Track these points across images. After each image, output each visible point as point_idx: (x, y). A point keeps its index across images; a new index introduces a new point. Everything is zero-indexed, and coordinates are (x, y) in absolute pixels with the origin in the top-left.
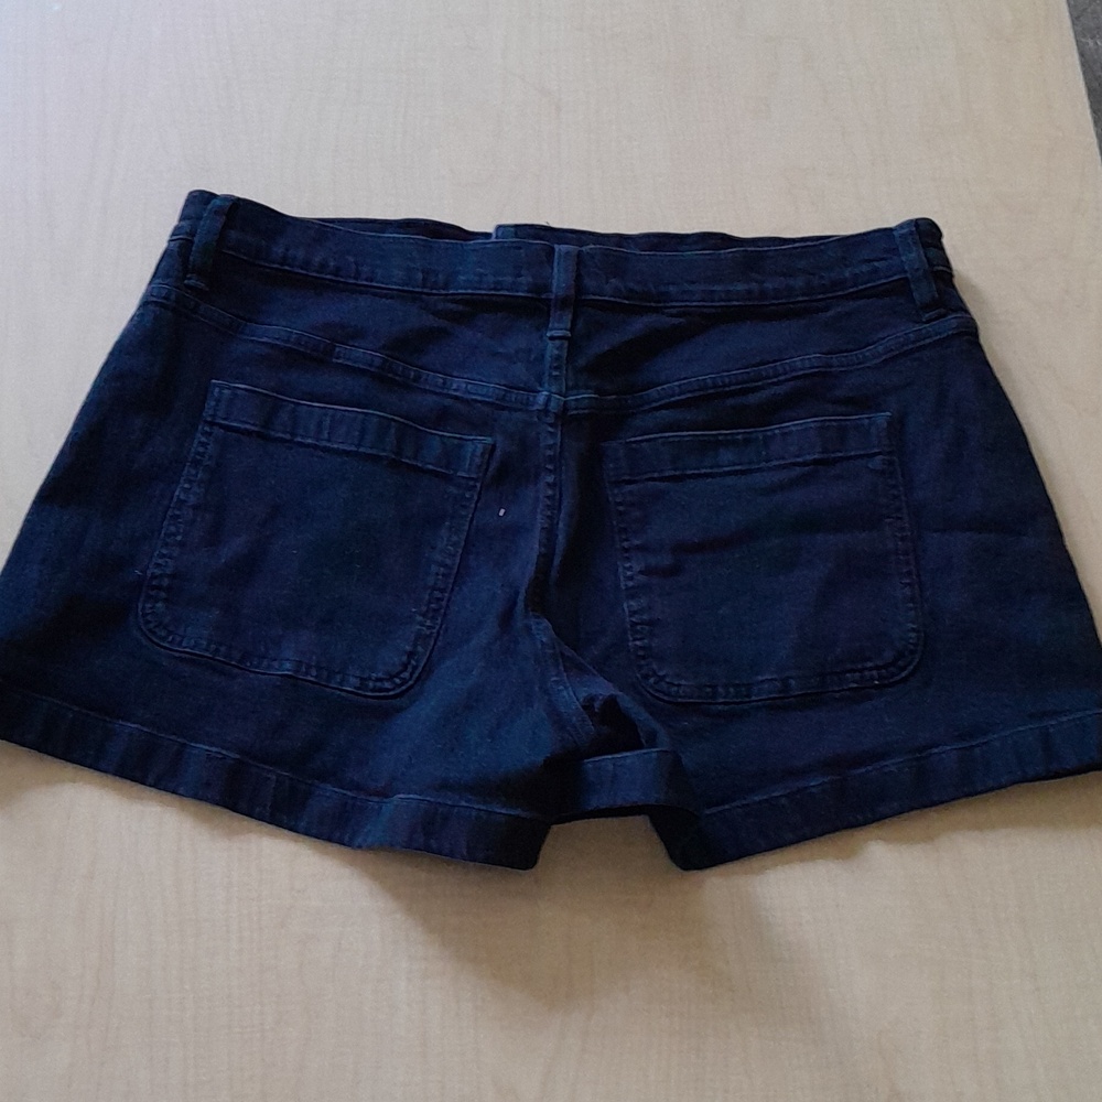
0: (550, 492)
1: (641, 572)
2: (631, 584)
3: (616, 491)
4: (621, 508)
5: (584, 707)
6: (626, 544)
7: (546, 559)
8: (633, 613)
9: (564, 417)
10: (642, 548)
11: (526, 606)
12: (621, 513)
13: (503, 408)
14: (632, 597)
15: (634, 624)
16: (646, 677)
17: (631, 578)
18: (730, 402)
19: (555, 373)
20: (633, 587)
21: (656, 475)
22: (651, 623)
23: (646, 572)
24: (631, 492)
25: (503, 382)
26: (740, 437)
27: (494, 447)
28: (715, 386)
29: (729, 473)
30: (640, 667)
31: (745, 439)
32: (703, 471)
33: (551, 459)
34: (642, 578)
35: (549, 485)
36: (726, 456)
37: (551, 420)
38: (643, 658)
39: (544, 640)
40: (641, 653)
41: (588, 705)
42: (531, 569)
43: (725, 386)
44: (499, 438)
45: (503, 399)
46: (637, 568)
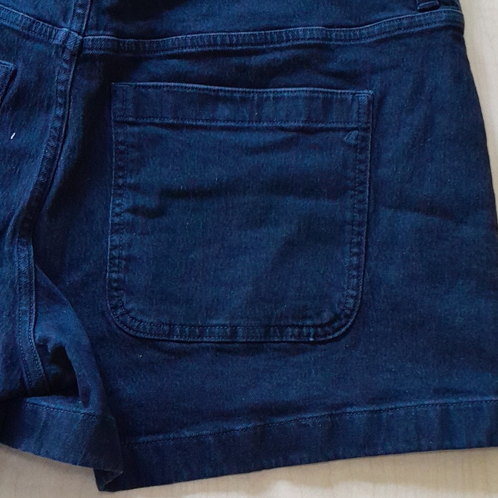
0: (58, 124)
1: (128, 210)
2: (117, 220)
3: (119, 131)
4: (121, 147)
5: (38, 346)
6: (121, 181)
7: (43, 187)
8: (115, 247)
9: (80, 56)
10: (135, 188)
11: (14, 232)
12: (122, 152)
13: (28, 38)
14: (117, 232)
15: (113, 258)
16: (115, 308)
17: (118, 215)
18: (235, 60)
19: (79, 11)
20: (119, 224)
21: (157, 121)
22: (129, 259)
23: (134, 210)
24: (133, 135)
25: (32, 11)
26: (238, 95)
27: (15, 72)
28: (223, 44)
29: (222, 129)
30: (112, 298)
31: (241, 98)
32: (200, 123)
33: (63, 94)
34: (128, 217)
35: (57, 117)
36: (224, 111)
37: (66, 56)
38: (116, 289)
39: (23, 268)
40: (115, 285)
41: (42, 346)
42: (27, 196)
43: (231, 45)
44: (20, 65)
45: (29, 28)
46: (126, 206)
